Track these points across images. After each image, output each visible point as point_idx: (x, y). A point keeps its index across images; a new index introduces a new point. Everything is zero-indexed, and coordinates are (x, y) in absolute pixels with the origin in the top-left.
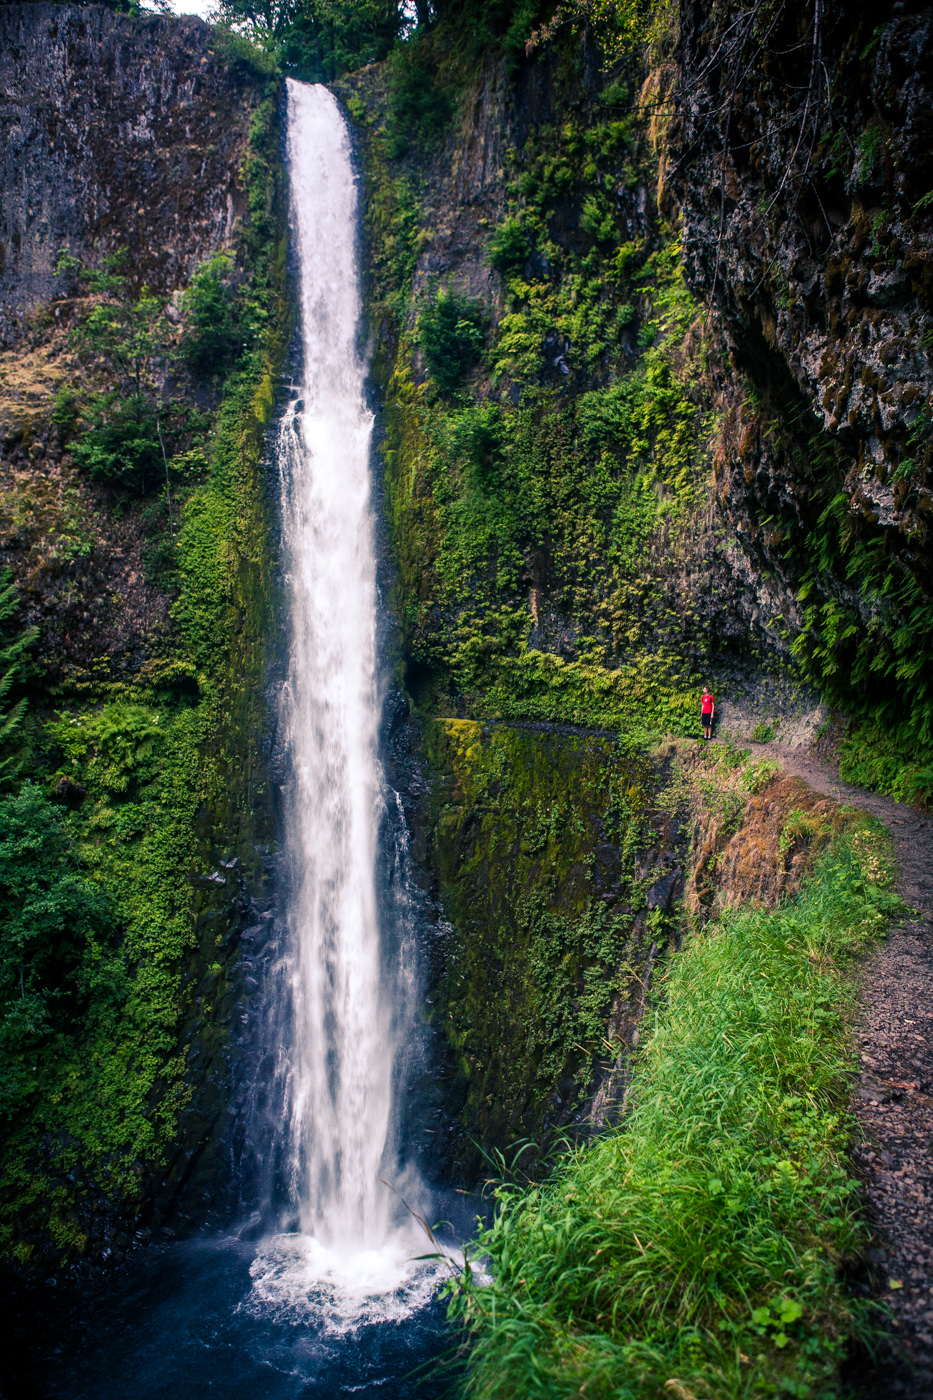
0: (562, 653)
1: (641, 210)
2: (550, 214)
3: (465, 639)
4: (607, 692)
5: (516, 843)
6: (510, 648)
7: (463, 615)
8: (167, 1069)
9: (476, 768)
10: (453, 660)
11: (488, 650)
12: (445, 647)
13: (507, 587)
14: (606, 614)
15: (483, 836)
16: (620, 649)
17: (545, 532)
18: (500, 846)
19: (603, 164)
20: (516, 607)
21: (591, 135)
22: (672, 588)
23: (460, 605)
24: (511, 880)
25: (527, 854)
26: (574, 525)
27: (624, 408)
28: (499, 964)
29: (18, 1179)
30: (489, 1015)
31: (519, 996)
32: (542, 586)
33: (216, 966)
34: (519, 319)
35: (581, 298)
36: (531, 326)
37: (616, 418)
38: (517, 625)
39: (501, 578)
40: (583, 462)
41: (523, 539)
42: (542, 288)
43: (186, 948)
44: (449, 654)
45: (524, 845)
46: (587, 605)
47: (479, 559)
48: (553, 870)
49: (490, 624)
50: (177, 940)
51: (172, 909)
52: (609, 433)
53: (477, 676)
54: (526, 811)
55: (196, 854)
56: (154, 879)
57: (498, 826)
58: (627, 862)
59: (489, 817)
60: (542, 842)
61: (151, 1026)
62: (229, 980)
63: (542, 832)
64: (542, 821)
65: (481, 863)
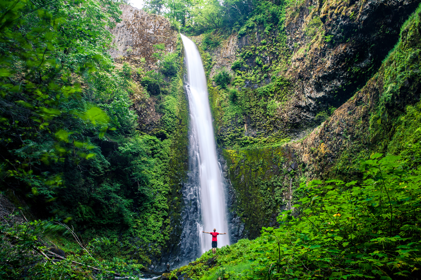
0: (253, 136)
1: (268, 60)
2: (246, 60)
3: (228, 134)
4: (265, 142)
5: (251, 170)
6: (240, 136)
7: (229, 129)
8: (166, 221)
9: (236, 157)
10: (225, 140)
11: (235, 137)
12: (224, 136)
13: (240, 123)
14: (265, 126)
15: (241, 170)
16: (268, 133)
17: (249, 113)
18: (246, 171)
19: (260, 52)
20: (242, 127)
21: (258, 47)
22: (283, 117)
23: (228, 127)
24: (251, 177)
25: (254, 171)
26: (256, 111)
27: (268, 89)
28: (251, 195)
30: (249, 207)
31: (257, 200)
32: (248, 123)
33: (176, 198)
34: (240, 77)
35: (254, 74)
36: (243, 78)
37: (267, 91)
38: (242, 131)
39: (239, 121)
40: (257, 100)
41: (244, 114)
42: (244, 72)
43: (169, 192)
44: (224, 138)
45: (252, 170)
46: (259, 126)
47: (233, 118)
48: (261, 173)
49: (236, 131)
50: (167, 189)
51: (165, 182)
52: (264, 94)
53: (231, 143)
54: (252, 163)
55: (170, 171)
56: (159, 175)
57: (245, 168)
58: (280, 166)
59: (242, 166)
60: (257, 168)
61: (161, 210)
62: (180, 201)
63: (257, 166)
64: (257, 164)
65: (241, 175)
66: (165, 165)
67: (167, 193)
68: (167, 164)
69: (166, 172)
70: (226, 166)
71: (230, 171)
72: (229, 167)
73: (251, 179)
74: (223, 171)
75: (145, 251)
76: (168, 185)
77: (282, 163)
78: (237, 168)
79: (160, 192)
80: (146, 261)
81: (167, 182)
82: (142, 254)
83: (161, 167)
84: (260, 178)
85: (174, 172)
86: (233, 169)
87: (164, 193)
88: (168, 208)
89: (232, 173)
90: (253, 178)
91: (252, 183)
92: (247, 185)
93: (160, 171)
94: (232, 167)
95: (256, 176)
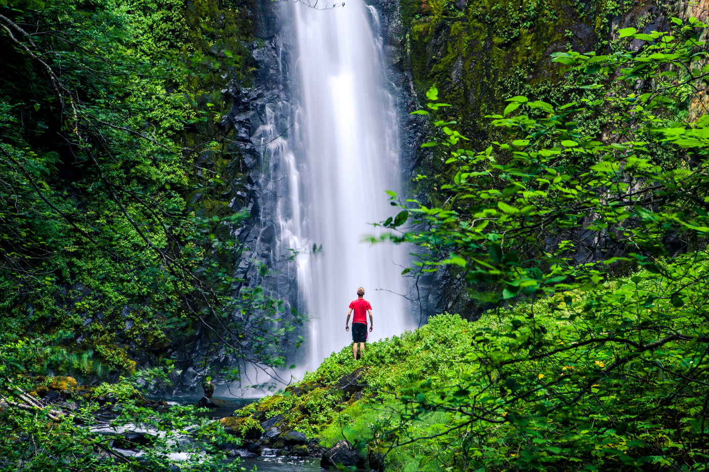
5: (489, 39)
15: (455, 39)
18: (473, 44)
24: (488, 67)
25: (500, 46)
33: (214, 144)
43: (187, 122)
45: (497, 40)
48: (528, 53)
50: (179, 112)
51: (171, 86)
54: (497, 13)
55: (187, 41)
56: (146, 59)
57: (468, 30)
58: (603, 31)
59: (458, 24)
60: (515, 32)
61: (162, 189)
62: (227, 157)
63: (515, 26)
64: (515, 16)
65: (454, 60)
66: (167, 19)
67: (179, 126)
68: (174, 14)
69: (172, 46)
70: (396, 23)
71: (413, 42)
72: (407, 26)
73: (488, 76)
74: (388, 41)
75: (111, 331)
76: (181, 96)
77: (610, 17)
78: (438, 32)
79: (156, 123)
80: (119, 367)
81: (176, 85)
82: (104, 342)
83: (151, 27)
84: (521, 72)
85: (201, 44)
86: (422, 35)
87: (171, 128)
88: (185, 180)
89: (419, 48)
90: (496, 72)
91: (491, 92)
92: (473, 97)
93: (148, 42)
94: (420, 28)
95: (509, 65)
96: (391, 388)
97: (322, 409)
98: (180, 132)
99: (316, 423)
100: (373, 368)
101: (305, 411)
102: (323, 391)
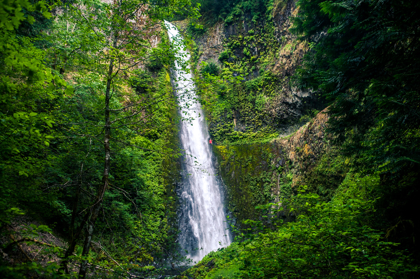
0: (242, 131)
1: (256, 51)
2: (234, 51)
3: (218, 130)
4: (254, 137)
5: (241, 166)
6: (230, 131)
7: (218, 124)
8: (163, 221)
9: (226, 154)
11: (224, 132)
12: (213, 131)
13: (229, 118)
14: (253, 121)
15: (232, 166)
16: (257, 128)
17: (237, 107)
18: (236, 167)
19: (248, 43)
20: (231, 122)
21: (245, 38)
22: (271, 112)
23: (217, 122)
24: (241, 173)
25: (244, 167)
26: (244, 105)
27: (257, 83)
28: (241, 190)
29: (131, 245)
30: (240, 202)
31: (247, 196)
32: (237, 118)
33: (171, 197)
34: (227, 69)
35: (242, 65)
36: (231, 70)
37: (255, 85)
38: (231, 126)
39: (228, 116)
40: (245, 94)
41: (233, 109)
42: (232, 64)
43: (164, 192)
44: (214, 134)
45: (242, 166)
46: (248, 120)
47: (222, 113)
48: (251, 169)
49: (225, 126)
50: (162, 190)
51: (160, 183)
52: (252, 88)
53: (220, 139)
54: (242, 159)
55: (163, 171)
56: (153, 177)
57: (235, 164)
58: (269, 162)
59: (232, 162)
60: (247, 164)
61: (158, 210)
62: (175, 201)
63: (247, 162)
64: (247, 160)
65: (232, 172)
66: (159, 166)
67: (162, 193)
68: (160, 165)
69: (160, 173)
70: (217, 163)
71: (221, 168)
72: (219, 163)
73: (241, 175)
74: (215, 168)
75: (146, 249)
76: (162, 185)
77: (270, 159)
78: (227, 165)
79: (156, 193)
80: (149, 259)
81: (161, 183)
82: (145, 253)
83: (154, 169)
84: (249, 174)
85: (167, 172)
86: (223, 166)
87: (160, 194)
88: (164, 207)
89: (223, 169)
90: (243, 174)
91: (242, 179)
92: (237, 181)
93: (154, 173)
94: (223, 164)
95: (246, 172)
96: (222, 265)
97: (203, 272)
98: (162, 195)
99: (202, 275)
100: (216, 259)
101: (199, 272)
102: (204, 266)
